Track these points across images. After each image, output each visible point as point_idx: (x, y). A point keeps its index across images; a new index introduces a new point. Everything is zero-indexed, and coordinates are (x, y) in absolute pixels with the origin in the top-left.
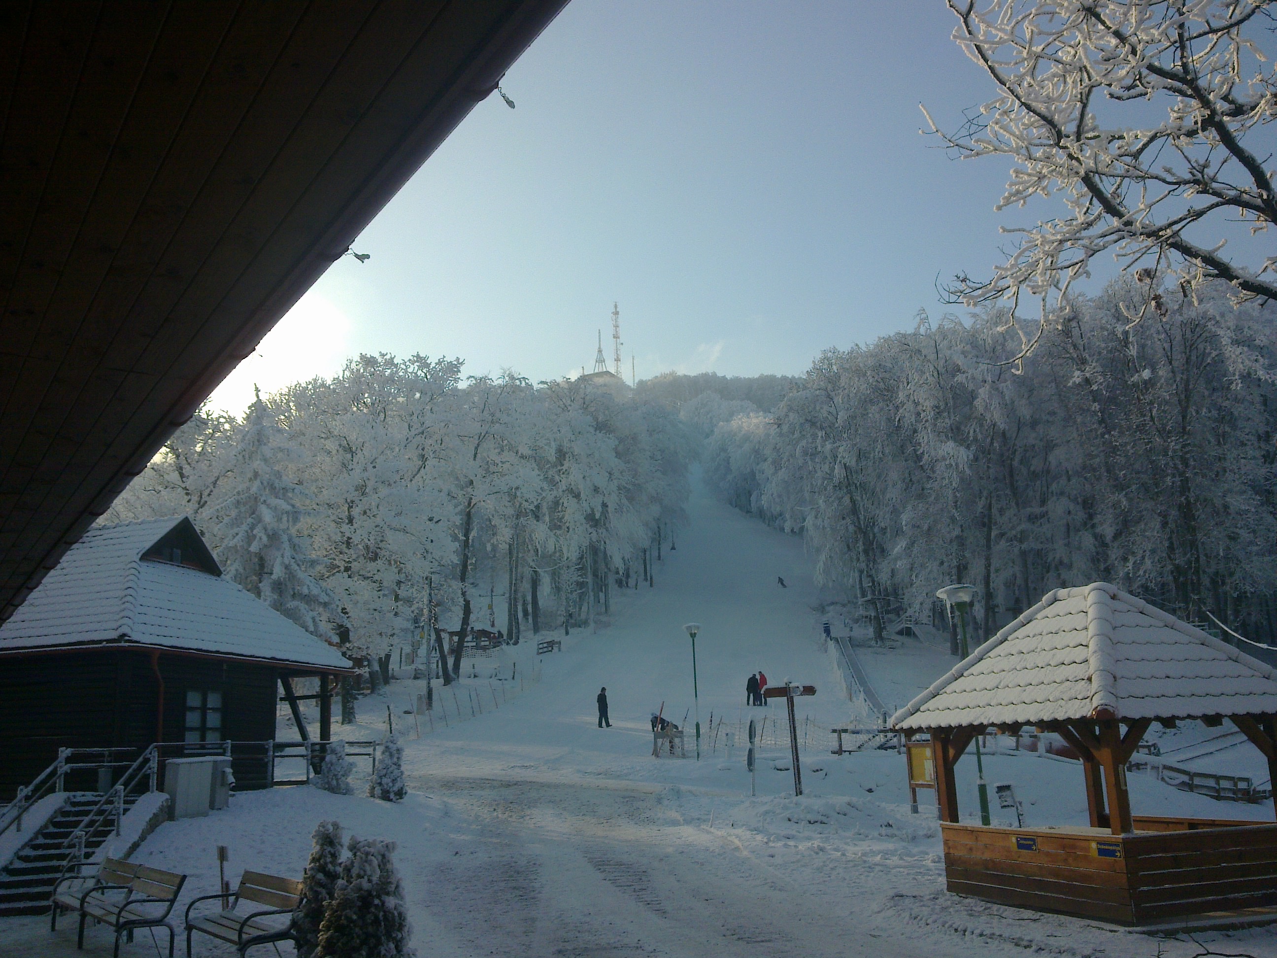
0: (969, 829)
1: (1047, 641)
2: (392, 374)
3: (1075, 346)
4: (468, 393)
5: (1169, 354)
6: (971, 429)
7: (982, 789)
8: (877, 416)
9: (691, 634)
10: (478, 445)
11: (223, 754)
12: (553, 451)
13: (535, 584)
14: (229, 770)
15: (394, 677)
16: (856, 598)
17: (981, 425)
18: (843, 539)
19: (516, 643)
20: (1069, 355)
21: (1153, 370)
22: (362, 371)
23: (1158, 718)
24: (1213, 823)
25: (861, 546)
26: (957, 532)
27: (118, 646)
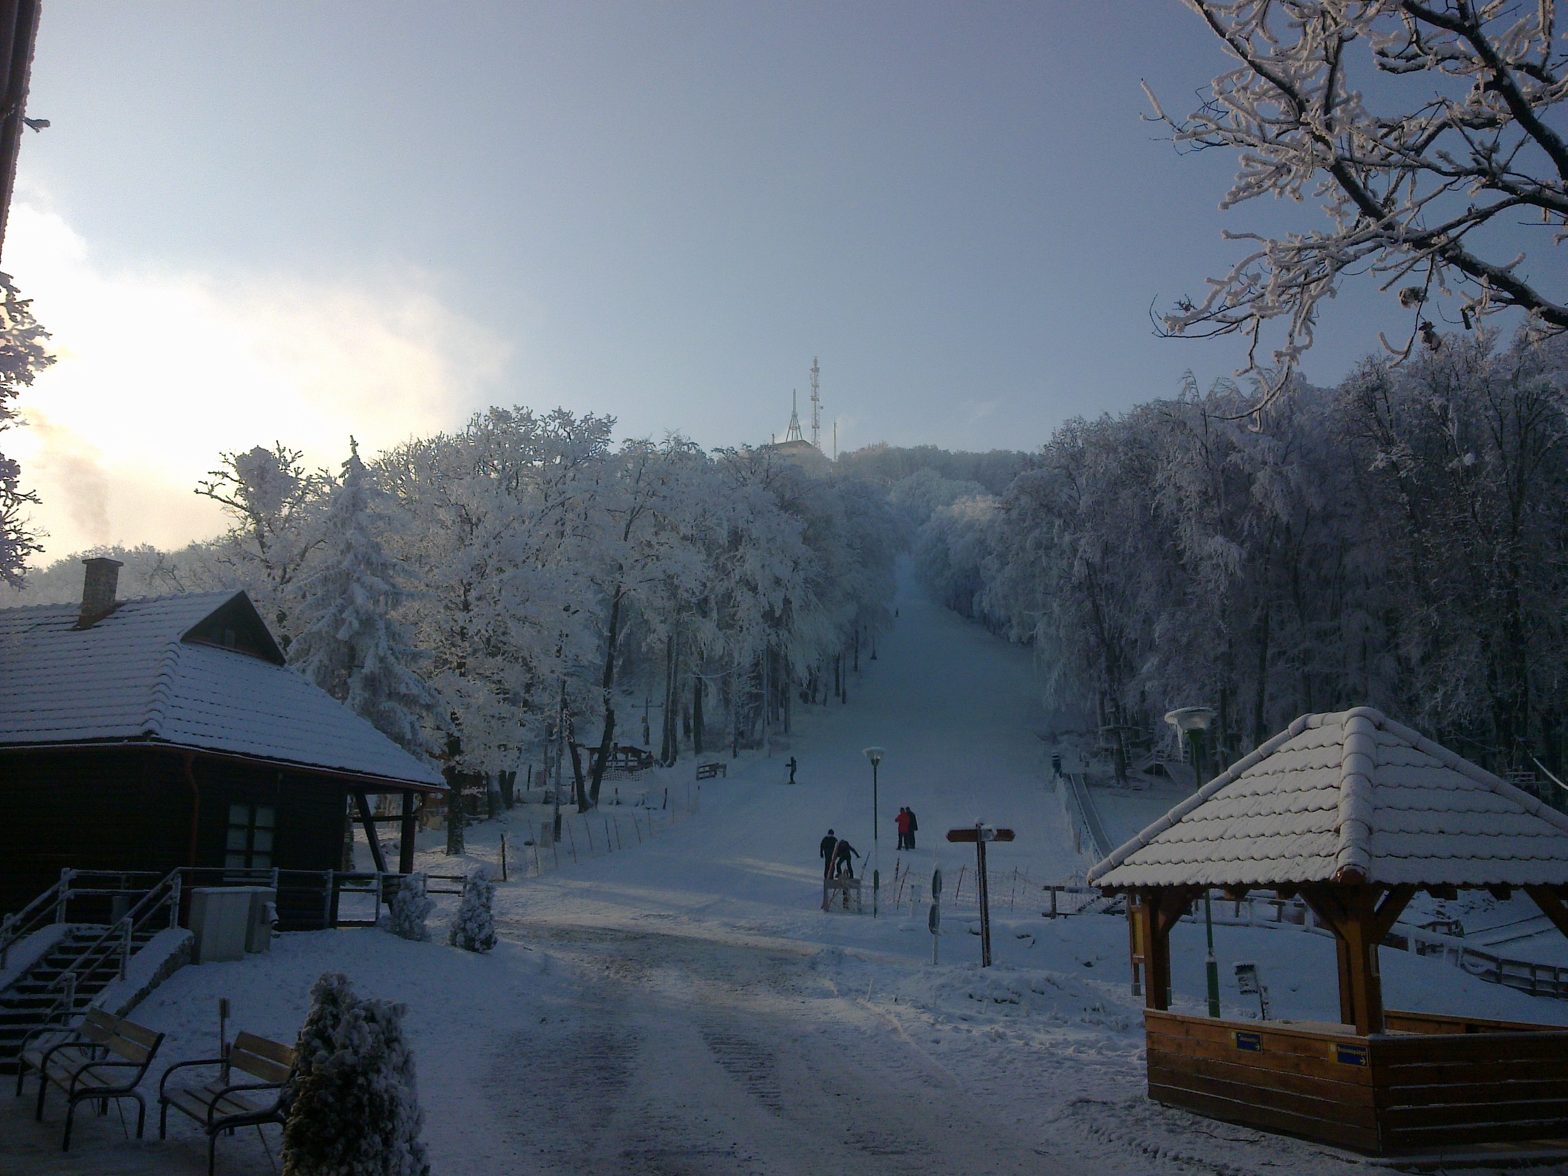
0: (1178, 1018)
1: (1289, 781)
2: (526, 433)
3: (1380, 422)
4: (618, 460)
5: (1499, 435)
6: (1246, 521)
7: (1212, 968)
8: (1129, 501)
9: (873, 761)
10: (631, 521)
11: (268, 885)
12: (725, 533)
13: (699, 693)
14: (272, 905)
15: (519, 800)
16: (1097, 726)
17: (1259, 518)
18: (1081, 652)
19: (670, 766)
20: (1371, 433)
21: (1478, 455)
22: (490, 427)
23: (1423, 886)
24: (1497, 1026)
25: (1103, 662)
26: (1224, 648)
27: (142, 746)
